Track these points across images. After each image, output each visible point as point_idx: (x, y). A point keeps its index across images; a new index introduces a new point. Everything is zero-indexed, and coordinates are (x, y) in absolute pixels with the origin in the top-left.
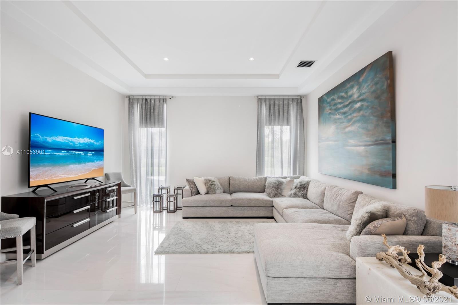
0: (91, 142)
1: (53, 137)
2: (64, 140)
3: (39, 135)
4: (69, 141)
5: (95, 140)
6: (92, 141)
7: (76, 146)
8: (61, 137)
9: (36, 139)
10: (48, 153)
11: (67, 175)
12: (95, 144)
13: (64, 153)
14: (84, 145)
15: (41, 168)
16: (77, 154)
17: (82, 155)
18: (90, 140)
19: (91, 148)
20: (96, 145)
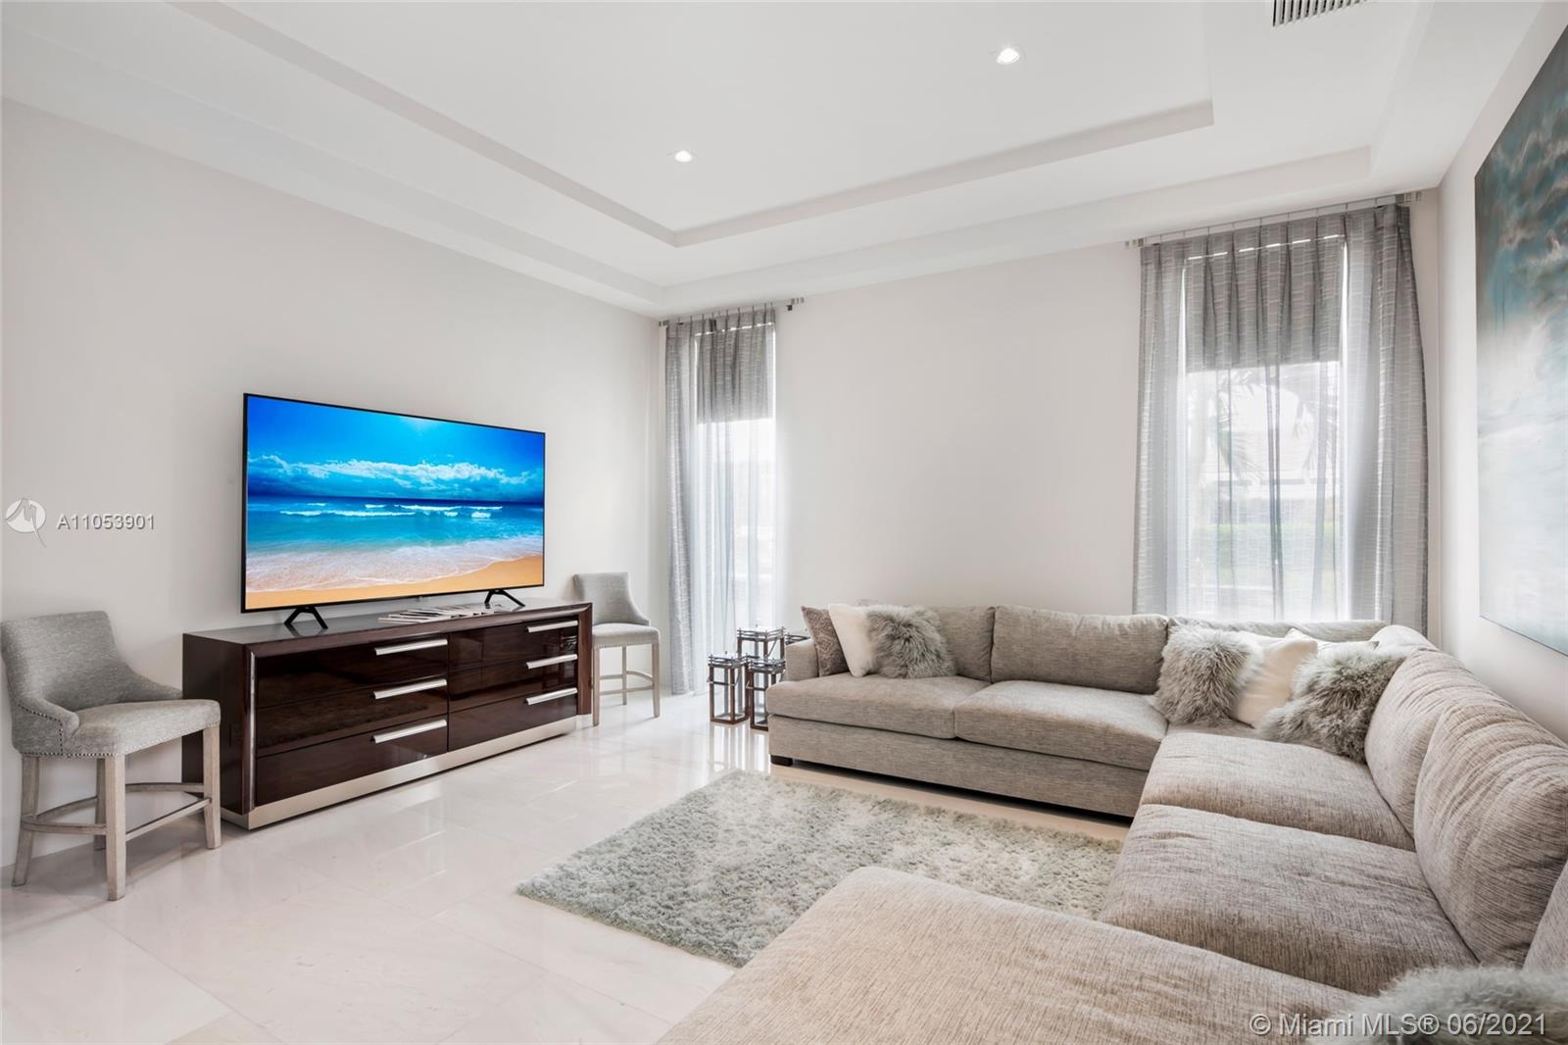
0: (484, 478)
1: (330, 463)
2: (378, 473)
3: (278, 460)
4: (395, 474)
5: (501, 470)
6: (491, 474)
7: (421, 488)
8: (363, 462)
9: (267, 471)
10: (311, 511)
11: (387, 576)
12: (502, 482)
13: (375, 510)
14: (456, 485)
15: (284, 555)
16: (427, 514)
17: (450, 517)
18: (483, 471)
19: (485, 494)
20: (508, 484)
